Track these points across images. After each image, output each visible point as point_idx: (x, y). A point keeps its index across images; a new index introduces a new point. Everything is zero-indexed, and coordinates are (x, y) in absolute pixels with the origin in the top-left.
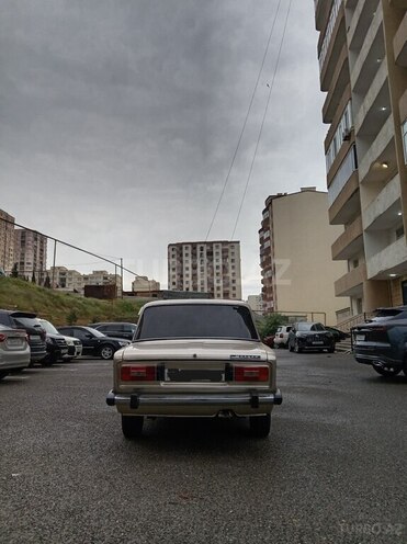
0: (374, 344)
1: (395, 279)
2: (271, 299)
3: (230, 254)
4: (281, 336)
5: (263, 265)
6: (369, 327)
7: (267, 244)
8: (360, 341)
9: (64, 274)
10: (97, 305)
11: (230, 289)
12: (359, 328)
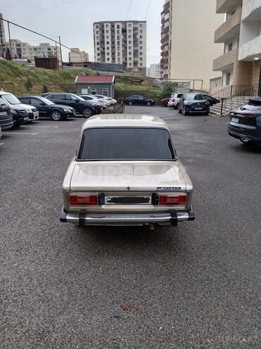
0: (244, 126)
1: (257, 62)
2: (167, 68)
3: (139, 32)
4: (173, 101)
5: (162, 41)
6: (243, 114)
7: (167, 25)
8: (234, 122)
9: (19, 45)
10: (45, 74)
11: (138, 59)
12: (236, 114)
